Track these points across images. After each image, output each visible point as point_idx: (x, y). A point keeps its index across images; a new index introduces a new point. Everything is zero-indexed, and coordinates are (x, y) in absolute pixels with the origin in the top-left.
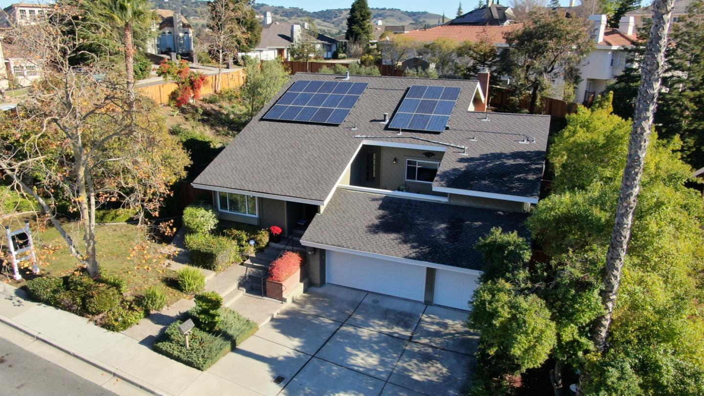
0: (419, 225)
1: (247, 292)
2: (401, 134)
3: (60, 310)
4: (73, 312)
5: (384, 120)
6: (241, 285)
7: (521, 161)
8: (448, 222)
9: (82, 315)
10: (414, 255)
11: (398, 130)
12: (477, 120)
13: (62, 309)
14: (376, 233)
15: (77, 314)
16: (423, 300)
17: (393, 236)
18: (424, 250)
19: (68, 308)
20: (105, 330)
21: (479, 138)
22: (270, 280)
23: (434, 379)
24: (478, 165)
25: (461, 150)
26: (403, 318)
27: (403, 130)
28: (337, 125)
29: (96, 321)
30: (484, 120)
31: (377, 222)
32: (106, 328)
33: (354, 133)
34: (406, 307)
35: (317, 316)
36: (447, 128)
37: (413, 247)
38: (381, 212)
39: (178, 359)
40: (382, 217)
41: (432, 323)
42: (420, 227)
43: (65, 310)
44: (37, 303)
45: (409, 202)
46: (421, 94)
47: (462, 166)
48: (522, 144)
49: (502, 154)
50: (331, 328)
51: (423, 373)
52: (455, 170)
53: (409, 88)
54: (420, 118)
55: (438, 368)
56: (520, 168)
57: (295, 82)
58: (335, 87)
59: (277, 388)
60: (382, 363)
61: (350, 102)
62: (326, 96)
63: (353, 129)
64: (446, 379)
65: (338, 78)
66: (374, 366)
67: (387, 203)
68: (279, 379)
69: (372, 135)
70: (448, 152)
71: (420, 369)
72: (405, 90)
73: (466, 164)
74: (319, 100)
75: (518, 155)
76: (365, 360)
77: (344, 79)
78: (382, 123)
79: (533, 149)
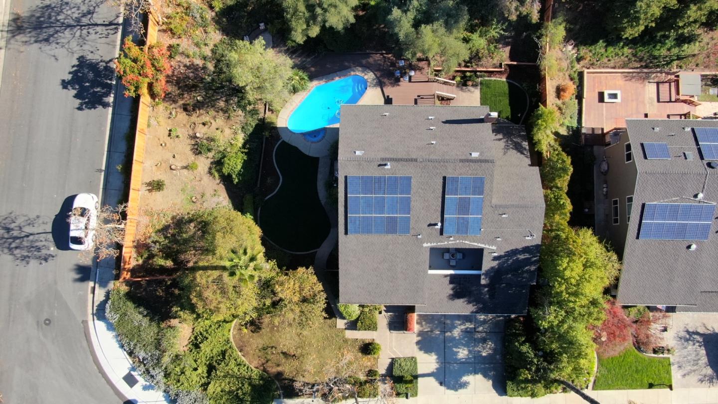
0: (475, 290)
5: (436, 224)
6: (390, 329)
7: (527, 256)
11: (450, 237)
17: (462, 300)
21: (502, 237)
23: (490, 352)
24: (504, 263)
27: (453, 236)
30: (504, 216)
31: (451, 292)
33: (422, 242)
35: (432, 331)
37: (473, 306)
38: (451, 286)
40: (453, 289)
46: (456, 189)
47: (495, 264)
48: (528, 240)
49: (517, 250)
50: (441, 337)
51: (485, 351)
52: (492, 268)
53: (444, 178)
54: (462, 221)
55: (490, 344)
56: (527, 262)
57: (346, 177)
58: (385, 185)
59: (443, 388)
60: (470, 352)
61: (406, 206)
62: (384, 198)
63: (419, 237)
64: (495, 350)
65: (380, 165)
66: (468, 355)
67: (453, 279)
68: (441, 384)
69: (434, 243)
70: (485, 253)
71: (484, 349)
72: (442, 181)
73: (497, 262)
74: (380, 206)
75: (526, 250)
76: (463, 353)
77: (386, 167)
78: (436, 227)
79: (534, 243)
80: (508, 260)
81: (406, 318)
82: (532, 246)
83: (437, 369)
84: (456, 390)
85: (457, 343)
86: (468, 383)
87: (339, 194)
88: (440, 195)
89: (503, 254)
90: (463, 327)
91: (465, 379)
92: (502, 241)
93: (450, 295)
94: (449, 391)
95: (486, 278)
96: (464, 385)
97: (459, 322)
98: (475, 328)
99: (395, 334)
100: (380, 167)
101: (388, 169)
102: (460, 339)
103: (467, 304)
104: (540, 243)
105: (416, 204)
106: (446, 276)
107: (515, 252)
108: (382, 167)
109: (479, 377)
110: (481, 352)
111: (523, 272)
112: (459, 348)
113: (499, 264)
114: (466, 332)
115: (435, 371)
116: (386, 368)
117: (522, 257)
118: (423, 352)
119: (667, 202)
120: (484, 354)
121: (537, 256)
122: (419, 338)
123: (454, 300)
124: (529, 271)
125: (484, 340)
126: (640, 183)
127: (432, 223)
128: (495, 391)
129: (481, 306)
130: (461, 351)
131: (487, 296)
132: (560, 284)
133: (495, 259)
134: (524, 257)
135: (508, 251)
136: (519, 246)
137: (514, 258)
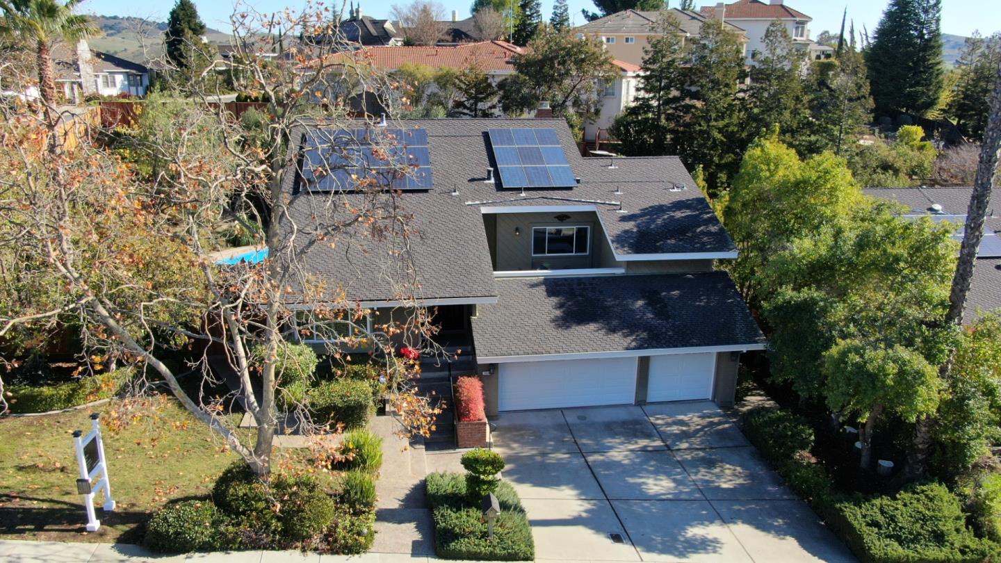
0: (613, 306)
1: (426, 450)
2: (523, 194)
3: (235, 554)
4: (265, 548)
5: (489, 178)
6: (413, 443)
7: (688, 213)
8: (643, 297)
9: (283, 547)
10: (634, 344)
11: (519, 190)
12: (603, 168)
13: (239, 549)
14: (568, 327)
15: (273, 549)
16: (633, 402)
17: (592, 326)
18: (642, 336)
19: (255, 545)
20: (343, 557)
21: (623, 190)
22: (465, 421)
23: (741, 481)
24: (648, 224)
25: (615, 207)
26: (633, 429)
27: (527, 189)
28: (426, 191)
29: (316, 549)
30: (610, 167)
31: (558, 313)
32: (344, 553)
33: (460, 200)
34: (622, 415)
35: (543, 454)
36: (578, 181)
38: (554, 300)
39: (492, 557)
40: (560, 306)
41: (668, 425)
42: (615, 309)
43: (246, 549)
44: (185, 556)
45: (579, 281)
46: (510, 139)
47: (629, 225)
48: (674, 194)
49: (662, 205)
50: (576, 461)
51: (725, 479)
52: (627, 232)
53: (485, 135)
54: (534, 172)
56: (695, 220)
59: (628, 548)
60: (678, 482)
61: (421, 157)
63: (453, 194)
64: (751, 477)
66: (676, 488)
67: (553, 287)
68: (616, 538)
70: (600, 215)
71: (718, 476)
72: (481, 135)
73: (632, 223)
75: (679, 205)
76: (658, 485)
77: (379, 125)
78: (487, 182)
79: (690, 197)
80: (653, 219)
82: (688, 200)
83: (588, 511)
85: (632, 470)
86: (715, 541)
88: (483, 148)
89: (637, 211)
90: (632, 447)
91: (697, 531)
94: (653, 554)
95: (622, 247)
96: (702, 545)
98: (666, 446)
99: (429, 454)
101: (382, 127)
103: (611, 337)
104: (701, 197)
105: (439, 158)
107: (660, 209)
109: (743, 528)
110: (712, 481)
111: (699, 235)
112: (642, 477)
113: (638, 226)
114: (646, 452)
115: (584, 514)
117: (678, 214)
118: (530, 484)
120: (725, 486)
121: (708, 213)
124: (709, 234)
125: (707, 463)
127: (476, 177)
130: (649, 481)
131: (650, 316)
133: (627, 218)
134: (683, 215)
135: (646, 209)
136: (666, 201)
137: (666, 217)
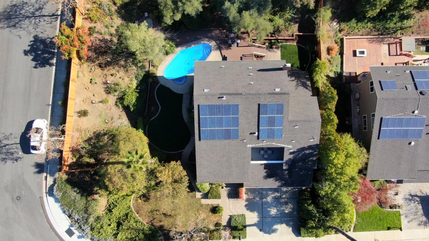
2: (265, 142)
5: (255, 133)
6: (229, 198)
7: (311, 151)
8: (288, 171)
10: (280, 185)
12: (293, 127)
17: (272, 179)
21: (295, 140)
23: (290, 210)
24: (297, 156)
27: (266, 140)
30: (296, 127)
31: (265, 174)
33: (247, 144)
35: (254, 198)
37: (279, 182)
38: (265, 170)
40: (266, 172)
46: (266, 111)
47: (291, 156)
48: (311, 141)
49: (304, 147)
50: (260, 202)
51: (287, 209)
52: (290, 159)
53: (259, 105)
54: (270, 131)
55: (290, 206)
56: (311, 155)
57: (199, 106)
58: (222, 110)
59: (262, 233)
60: (278, 210)
61: (236, 122)
62: (222, 118)
63: (244, 141)
64: (293, 209)
65: (219, 98)
66: (276, 213)
67: (266, 166)
68: (261, 230)
69: (254, 144)
70: (285, 150)
71: (286, 208)
72: (257, 106)
73: (292, 155)
74: (220, 122)
75: (310, 147)
76: (273, 211)
77: (223, 99)
78: (255, 135)
79: (315, 143)
80: (299, 154)
81: (238, 191)
82: (313, 145)
83: (258, 221)
84: (270, 234)
85: (270, 205)
86: (277, 229)
87: (195, 116)
88: (257, 115)
89: (296, 150)
90: (273, 195)
91: (275, 227)
92: (295, 142)
93: (265, 176)
94: (265, 234)
95: (286, 165)
96: (274, 231)
97: (271, 193)
98: (280, 196)
99: (232, 200)
100: (219, 99)
101: (224, 100)
102: (272, 203)
103: (275, 181)
104: (319, 143)
105: (242, 121)
106: (262, 165)
107: (303, 149)
108: (221, 99)
109: (284, 225)
110: (285, 210)
111: (309, 161)
112: (271, 208)
113: (293, 157)
114: (275, 198)
115: (257, 222)
116: (227, 222)
117: (307, 152)
118: (249, 211)
119: (396, 116)
120: (286, 212)
121: (317, 151)
122: (247, 203)
123: (267, 179)
124: (312, 161)
125: (286, 203)
126: (379, 105)
127: (253, 132)
128: (294, 234)
129: (284, 182)
130: (272, 210)
131: (287, 176)
132: (331, 168)
133: (291, 153)
134: (309, 152)
135: (299, 149)
136: (306, 145)
137: (303, 153)
